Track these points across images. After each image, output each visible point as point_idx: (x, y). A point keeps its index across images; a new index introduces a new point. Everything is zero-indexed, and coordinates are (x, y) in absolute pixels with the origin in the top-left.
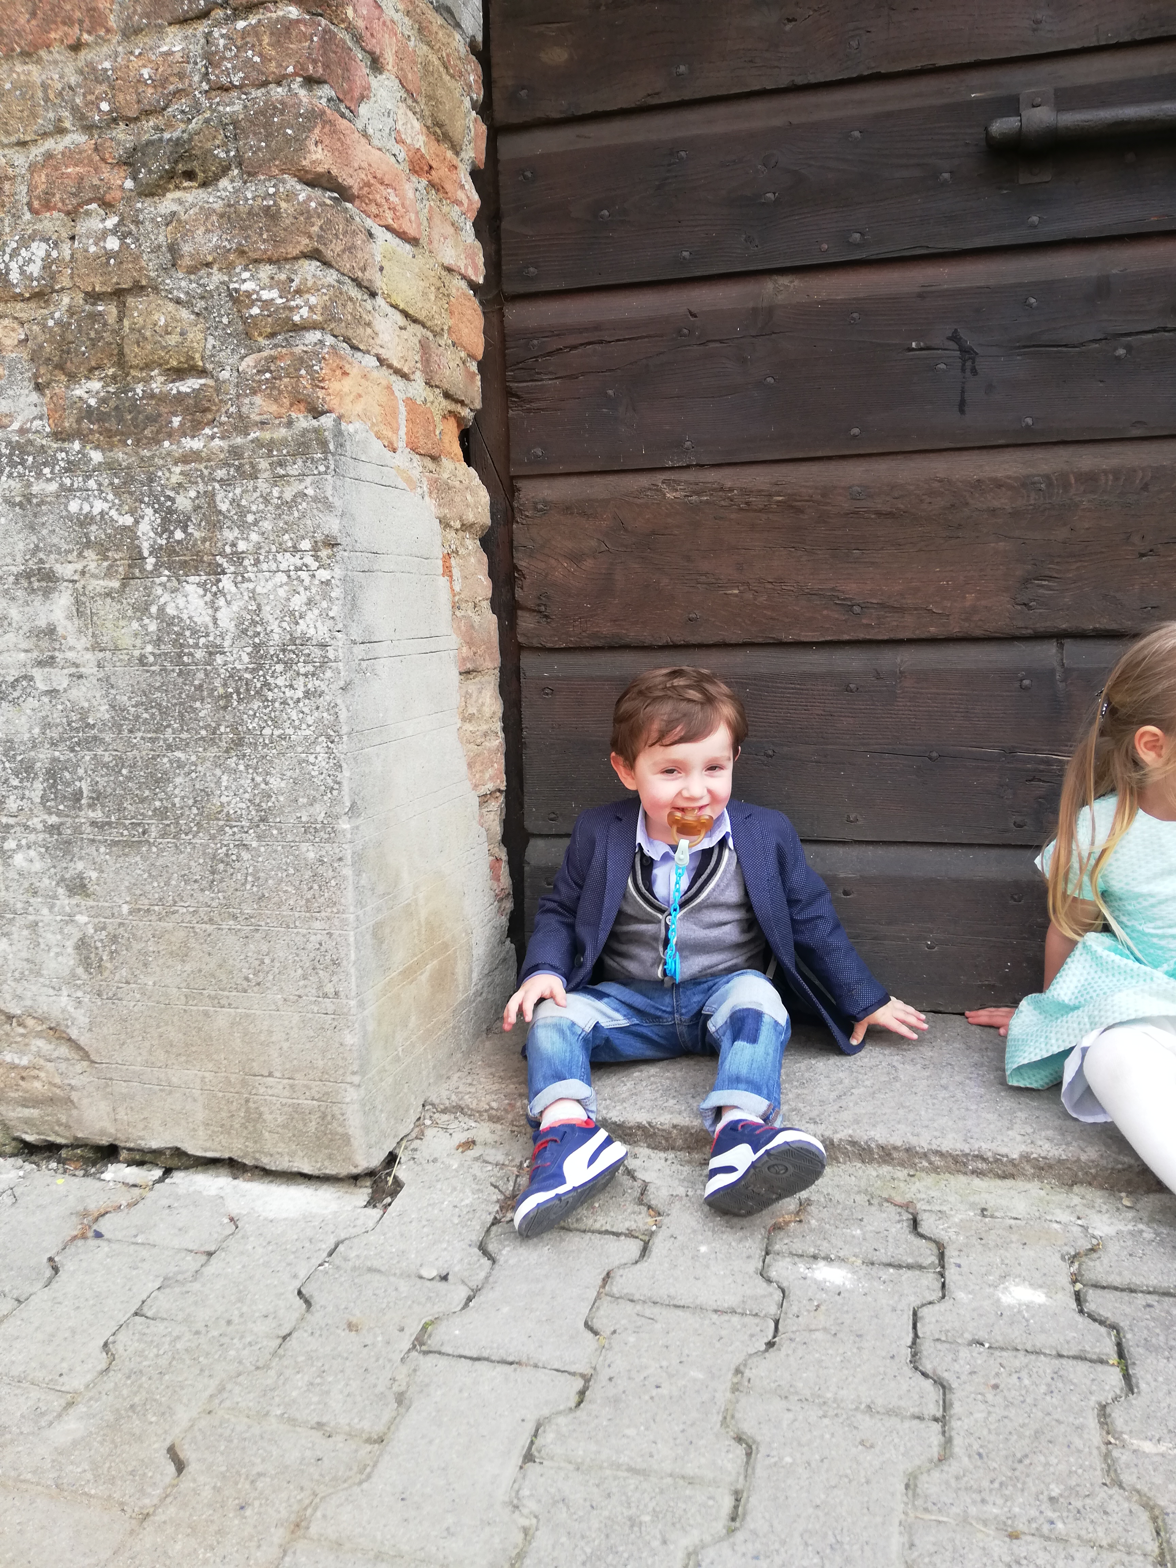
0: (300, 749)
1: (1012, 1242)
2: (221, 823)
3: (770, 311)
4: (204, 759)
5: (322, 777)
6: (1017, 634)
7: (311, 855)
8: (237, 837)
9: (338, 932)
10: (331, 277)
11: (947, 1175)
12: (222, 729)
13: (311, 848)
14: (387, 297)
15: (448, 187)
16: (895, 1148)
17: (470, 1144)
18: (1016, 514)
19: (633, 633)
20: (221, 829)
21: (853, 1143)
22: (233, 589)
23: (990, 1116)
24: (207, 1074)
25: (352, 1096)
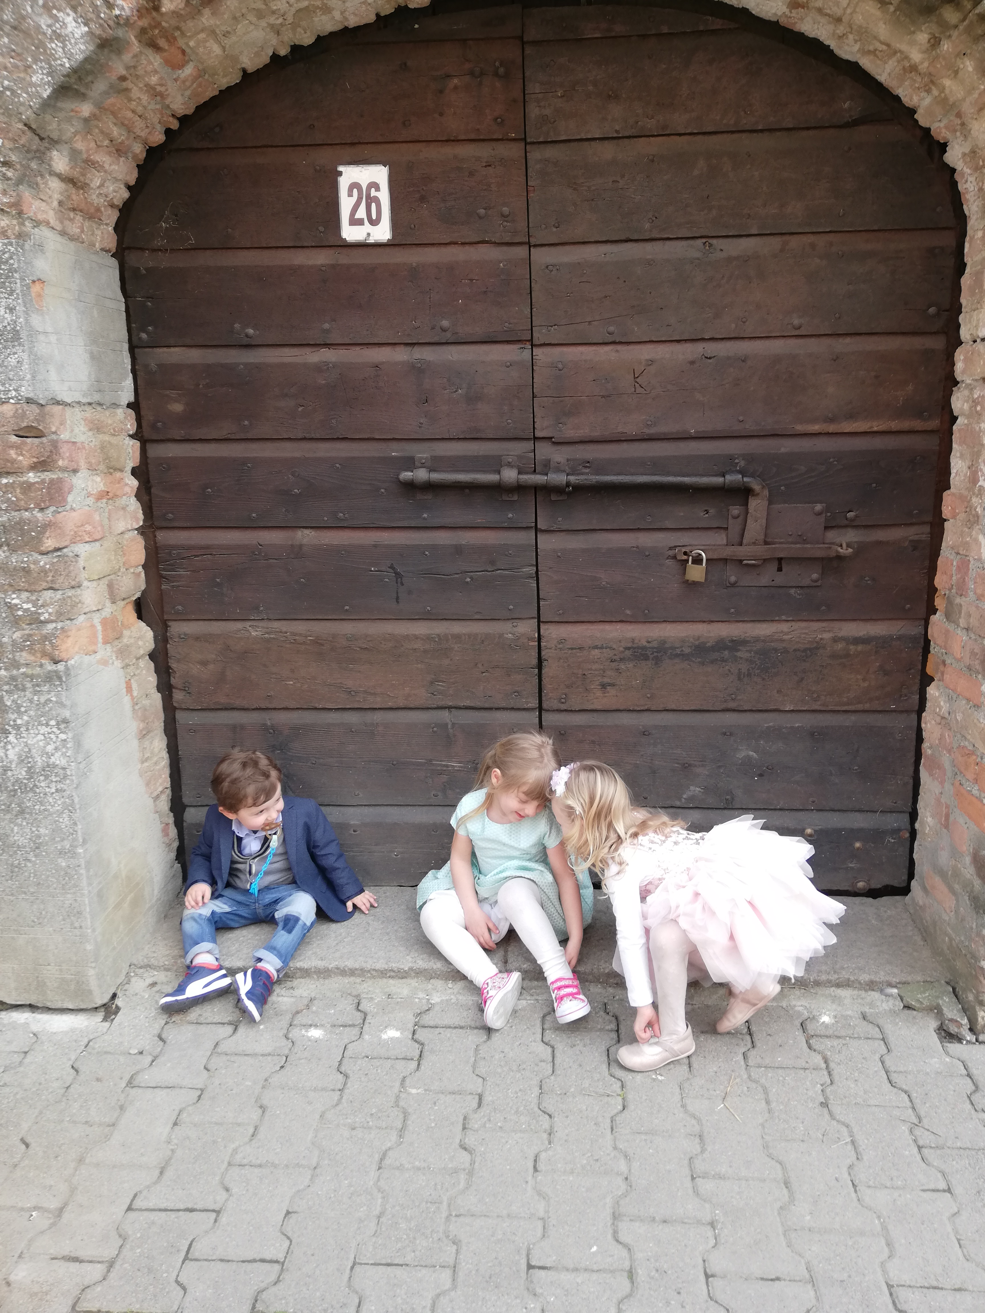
0: (55, 816)
1: (396, 1010)
2: (15, 849)
3: (300, 546)
5: (67, 829)
6: (430, 706)
7: (64, 864)
8: (24, 856)
9: (79, 899)
11: (379, 979)
12: (13, 805)
13: (63, 861)
14: (88, 579)
15: (119, 492)
16: (356, 969)
17: (154, 984)
18: (425, 652)
20: (15, 852)
21: (338, 969)
22: (16, 741)
23: (402, 949)
24: (15, 966)
25: (92, 972)
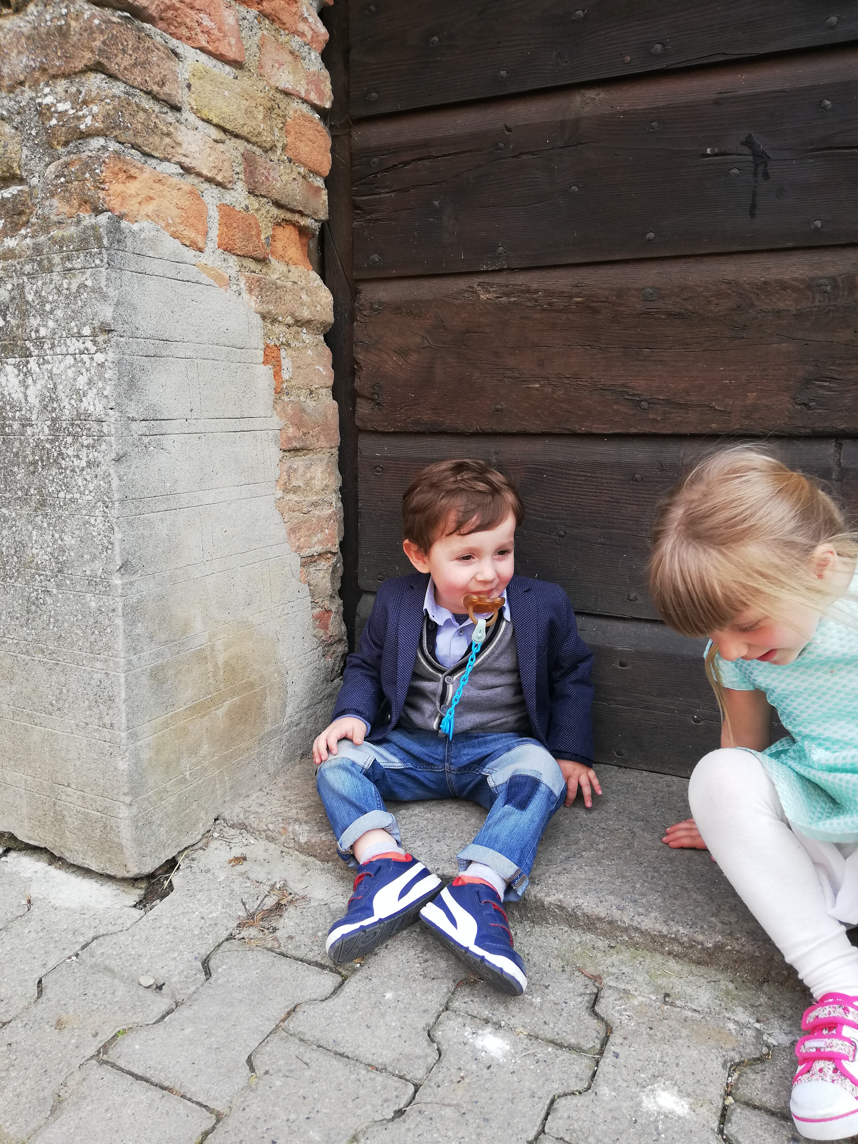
0: (84, 512)
2: (33, 571)
3: (576, 122)
4: (21, 516)
5: (100, 537)
6: (796, 433)
7: (93, 604)
8: (43, 584)
9: (112, 673)
10: (118, 89)
11: (645, 951)
12: (32, 491)
13: (93, 598)
14: (196, 112)
15: (285, 17)
16: (599, 919)
17: (242, 859)
18: (800, 316)
19: (449, 421)
20: (33, 576)
21: (561, 908)
22: (37, 369)
24: (28, 778)
25: (124, 812)
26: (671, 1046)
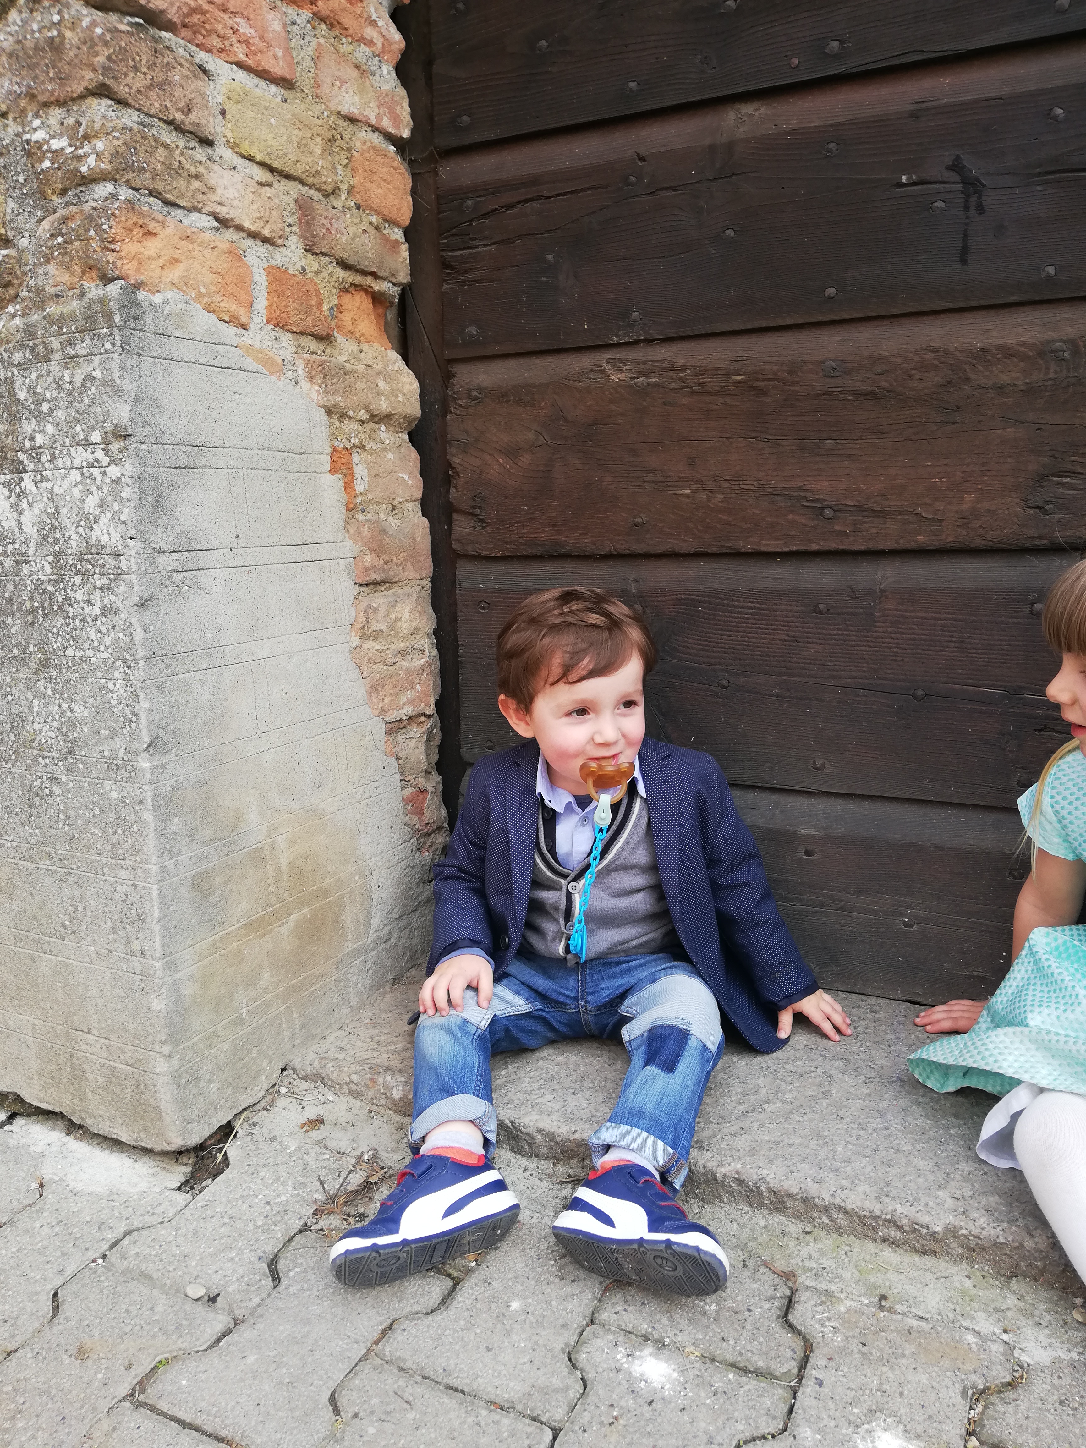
0: (99, 674)
1: (904, 1355)
2: (35, 752)
3: (730, 146)
4: (18, 680)
5: (120, 707)
6: (1028, 544)
7: (114, 795)
8: (49, 769)
9: (142, 884)
10: (130, 118)
11: (852, 1238)
12: (31, 648)
13: (113, 787)
14: (233, 146)
15: (347, 21)
16: (790, 1196)
17: (317, 1122)
18: (1030, 391)
19: (574, 541)
20: (35, 759)
21: (739, 1181)
22: (34, 489)
23: (922, 1164)
24: (37, 1022)
25: (161, 1066)
26: (892, 1368)
